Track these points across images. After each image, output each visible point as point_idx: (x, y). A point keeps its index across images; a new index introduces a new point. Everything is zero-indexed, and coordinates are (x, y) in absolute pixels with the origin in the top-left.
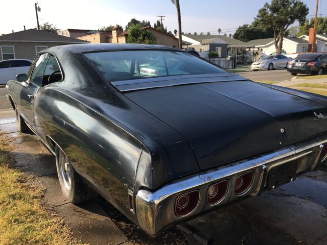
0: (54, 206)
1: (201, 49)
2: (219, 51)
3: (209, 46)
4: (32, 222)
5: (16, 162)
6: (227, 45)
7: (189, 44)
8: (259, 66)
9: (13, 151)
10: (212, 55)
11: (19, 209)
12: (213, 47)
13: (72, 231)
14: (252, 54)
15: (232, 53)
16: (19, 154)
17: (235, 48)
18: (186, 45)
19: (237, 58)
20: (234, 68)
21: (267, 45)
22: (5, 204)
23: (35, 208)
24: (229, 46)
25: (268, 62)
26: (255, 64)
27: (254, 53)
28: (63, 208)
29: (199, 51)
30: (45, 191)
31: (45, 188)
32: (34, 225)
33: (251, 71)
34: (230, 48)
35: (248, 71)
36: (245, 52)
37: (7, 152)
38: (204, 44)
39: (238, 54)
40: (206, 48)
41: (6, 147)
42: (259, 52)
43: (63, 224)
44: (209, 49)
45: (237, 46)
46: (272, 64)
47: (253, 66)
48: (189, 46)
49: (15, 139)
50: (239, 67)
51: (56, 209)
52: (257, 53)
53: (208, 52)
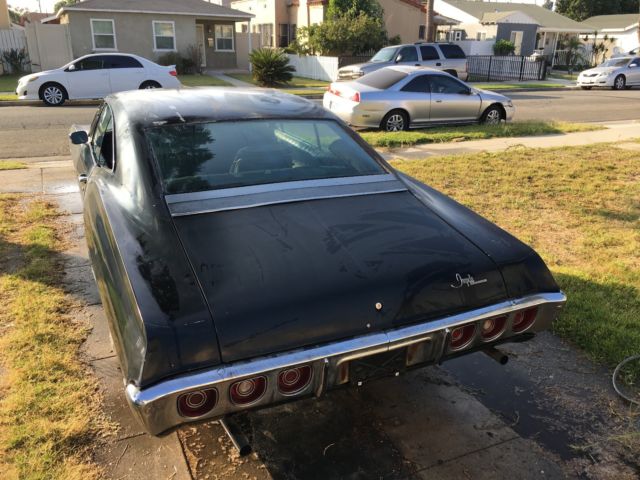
0: (95, 359)
1: (479, 34)
2: (518, 39)
3: (496, 27)
4: (55, 381)
5: (65, 274)
6: (536, 27)
7: (452, 23)
8: (594, 79)
9: (65, 253)
10: (502, 49)
11: (43, 359)
12: (505, 29)
13: (104, 401)
14: (590, 48)
15: (547, 43)
16: (73, 258)
17: (554, 34)
18: (448, 24)
19: (557, 56)
20: (543, 79)
21: (627, 28)
22: (28, 348)
23: (66, 359)
24: (541, 30)
25: (614, 72)
26: (585, 76)
27: (594, 46)
28: (104, 363)
29: (475, 37)
30: (89, 332)
31: (91, 326)
32: (56, 386)
33: (577, 89)
34: (543, 33)
35: (569, 89)
36: (574, 44)
37: (56, 253)
38: (487, 24)
39: (560, 46)
40: (491, 32)
41: (58, 243)
42: (607, 44)
43: (96, 390)
44: (495, 34)
45: (558, 30)
46: (622, 76)
47: (583, 78)
48: (454, 27)
49: (75, 228)
50: (555, 77)
51: (94, 363)
52: (602, 47)
53: (494, 42)
